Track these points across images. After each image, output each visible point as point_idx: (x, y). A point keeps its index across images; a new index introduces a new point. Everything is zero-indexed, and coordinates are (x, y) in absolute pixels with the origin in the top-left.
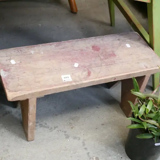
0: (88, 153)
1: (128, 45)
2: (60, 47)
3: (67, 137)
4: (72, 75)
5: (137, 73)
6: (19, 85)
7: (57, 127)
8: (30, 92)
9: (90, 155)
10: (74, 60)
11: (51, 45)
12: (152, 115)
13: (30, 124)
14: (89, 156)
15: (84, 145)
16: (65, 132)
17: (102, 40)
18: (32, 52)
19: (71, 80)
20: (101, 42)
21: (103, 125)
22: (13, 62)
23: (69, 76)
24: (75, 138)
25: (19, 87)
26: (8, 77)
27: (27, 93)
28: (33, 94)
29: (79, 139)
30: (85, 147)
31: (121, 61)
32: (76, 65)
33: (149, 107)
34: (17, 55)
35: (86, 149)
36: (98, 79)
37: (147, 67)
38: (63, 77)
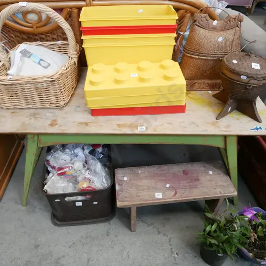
0: (172, 249)
1: (211, 173)
2: (160, 169)
3: (159, 233)
4: (164, 193)
5: (213, 197)
6: (126, 197)
7: (153, 224)
8: (132, 203)
9: (173, 250)
10: (167, 181)
11: (153, 167)
12: (215, 235)
13: (132, 222)
14: (171, 251)
15: (170, 241)
16: (158, 229)
17: (192, 166)
18: (140, 172)
19: (161, 197)
20: (191, 168)
21: (187, 227)
22: (125, 179)
23: (161, 194)
24: (164, 235)
25: (126, 199)
26: (120, 190)
27: (130, 204)
28: (134, 205)
29: (167, 236)
30: (170, 243)
31: (202, 185)
32: (168, 186)
33: (214, 227)
34: (129, 174)
35: (170, 244)
36: (181, 199)
37: (221, 193)
38: (156, 194)
